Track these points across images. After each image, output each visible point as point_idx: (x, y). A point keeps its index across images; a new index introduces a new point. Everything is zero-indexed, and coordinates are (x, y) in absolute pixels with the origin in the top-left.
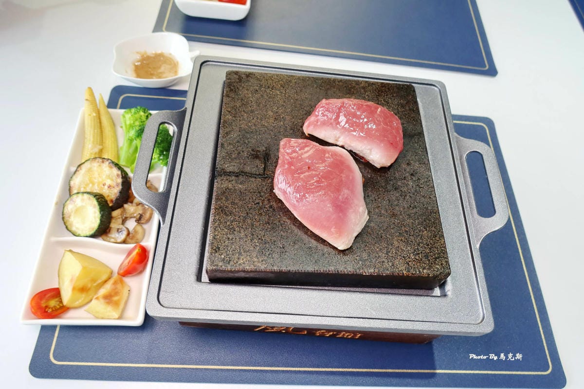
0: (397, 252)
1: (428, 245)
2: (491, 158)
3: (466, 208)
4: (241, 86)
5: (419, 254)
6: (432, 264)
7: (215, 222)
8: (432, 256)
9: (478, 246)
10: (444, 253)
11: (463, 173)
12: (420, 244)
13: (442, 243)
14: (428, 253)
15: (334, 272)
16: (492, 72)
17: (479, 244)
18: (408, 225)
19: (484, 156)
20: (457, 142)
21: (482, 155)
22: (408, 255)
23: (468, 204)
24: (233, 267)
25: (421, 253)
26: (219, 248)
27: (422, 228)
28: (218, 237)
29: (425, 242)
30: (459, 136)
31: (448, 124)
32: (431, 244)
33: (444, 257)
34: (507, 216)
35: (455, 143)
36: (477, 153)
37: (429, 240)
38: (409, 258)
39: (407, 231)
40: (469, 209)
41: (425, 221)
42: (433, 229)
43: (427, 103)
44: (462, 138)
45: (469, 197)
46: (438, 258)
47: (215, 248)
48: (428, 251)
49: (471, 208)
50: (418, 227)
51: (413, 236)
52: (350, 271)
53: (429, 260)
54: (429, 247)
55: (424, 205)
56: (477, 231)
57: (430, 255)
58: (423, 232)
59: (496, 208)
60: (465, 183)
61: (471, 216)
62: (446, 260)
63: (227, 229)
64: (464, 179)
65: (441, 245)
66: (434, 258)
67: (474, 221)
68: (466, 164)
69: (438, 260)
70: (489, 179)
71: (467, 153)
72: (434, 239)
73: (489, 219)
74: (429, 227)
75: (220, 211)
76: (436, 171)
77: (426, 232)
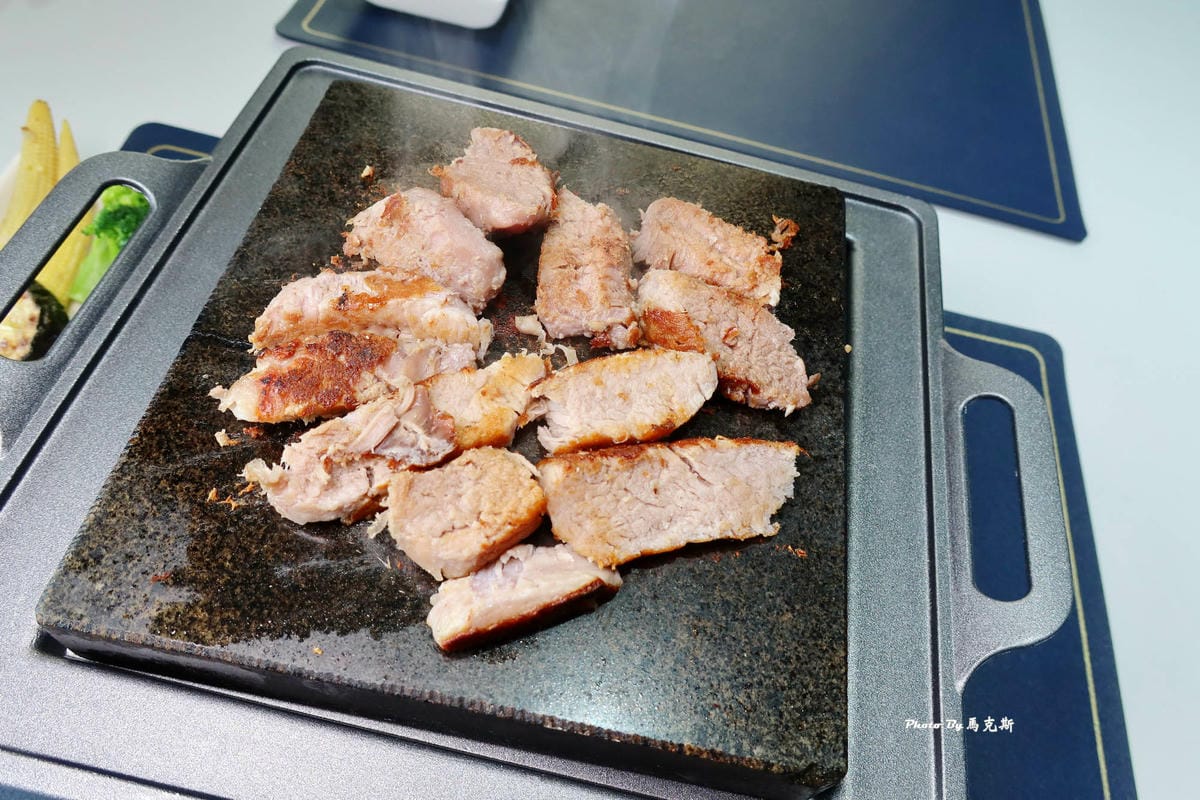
0: (679, 667)
1: (787, 661)
2: (1037, 422)
3: (943, 558)
4: (357, 119)
5: (750, 686)
6: (787, 728)
7: (125, 475)
8: (793, 703)
9: (960, 685)
10: (835, 699)
11: (948, 454)
12: (763, 654)
13: (837, 660)
14: (783, 689)
15: (447, 702)
16: (1072, 230)
17: (965, 679)
18: (737, 583)
19: (1017, 414)
20: (945, 364)
21: (1010, 411)
22: (715, 683)
23: (949, 546)
24: (119, 628)
25: (760, 683)
26: (98, 559)
27: (778, 600)
28: (114, 520)
29: (780, 648)
30: (952, 350)
31: (927, 312)
32: (798, 658)
33: (831, 710)
34: (1067, 606)
35: (940, 369)
36: (999, 403)
37: (794, 644)
38: (714, 694)
39: (727, 602)
40: (949, 562)
41: (795, 580)
42: (816, 609)
43: (880, 251)
44: (961, 356)
45: (954, 527)
46: (814, 711)
47: (85, 554)
48: (782, 681)
49: (955, 561)
50: (767, 593)
51: (743, 621)
52: (502, 708)
53: (781, 715)
54: (791, 667)
55: (800, 529)
56: (964, 638)
57: (788, 698)
58: (781, 613)
59: (1035, 574)
60: (950, 484)
61: (952, 587)
62: (838, 722)
63: (150, 500)
64: (949, 472)
65: (833, 667)
66: (798, 710)
67: (960, 604)
68: (960, 429)
69: (810, 719)
70: (1024, 481)
71: (970, 398)
72: (811, 643)
73: (1010, 604)
74: (805, 600)
75: (155, 442)
76: (870, 437)
77: (790, 615)
